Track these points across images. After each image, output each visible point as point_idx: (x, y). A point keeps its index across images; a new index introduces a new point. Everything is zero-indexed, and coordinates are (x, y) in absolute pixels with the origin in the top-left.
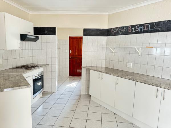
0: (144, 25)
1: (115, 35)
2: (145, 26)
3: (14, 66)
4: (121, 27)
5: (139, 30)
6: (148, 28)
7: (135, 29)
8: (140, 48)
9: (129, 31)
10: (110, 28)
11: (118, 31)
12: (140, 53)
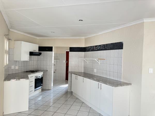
1: (88, 51)
3: (25, 71)
4: (91, 46)
5: (99, 48)
6: (102, 47)
7: (97, 48)
8: (99, 60)
9: (94, 49)
10: (86, 47)
11: (89, 49)
12: (99, 63)
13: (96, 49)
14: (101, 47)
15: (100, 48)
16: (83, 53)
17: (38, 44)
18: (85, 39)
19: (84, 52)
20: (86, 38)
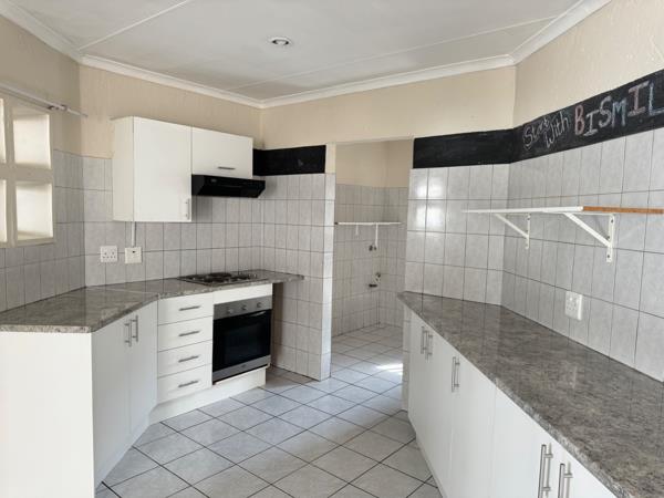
0: (630, 90)
1: (532, 154)
2: (633, 93)
4: (552, 114)
5: (611, 117)
6: (643, 102)
7: (598, 117)
8: (612, 216)
9: (578, 132)
10: (521, 123)
11: (542, 136)
12: (609, 244)
13: (586, 130)
14: (630, 107)
15: (618, 116)
16: (502, 169)
17: (250, 136)
18: (517, 65)
19: (506, 167)
20: (521, 58)
